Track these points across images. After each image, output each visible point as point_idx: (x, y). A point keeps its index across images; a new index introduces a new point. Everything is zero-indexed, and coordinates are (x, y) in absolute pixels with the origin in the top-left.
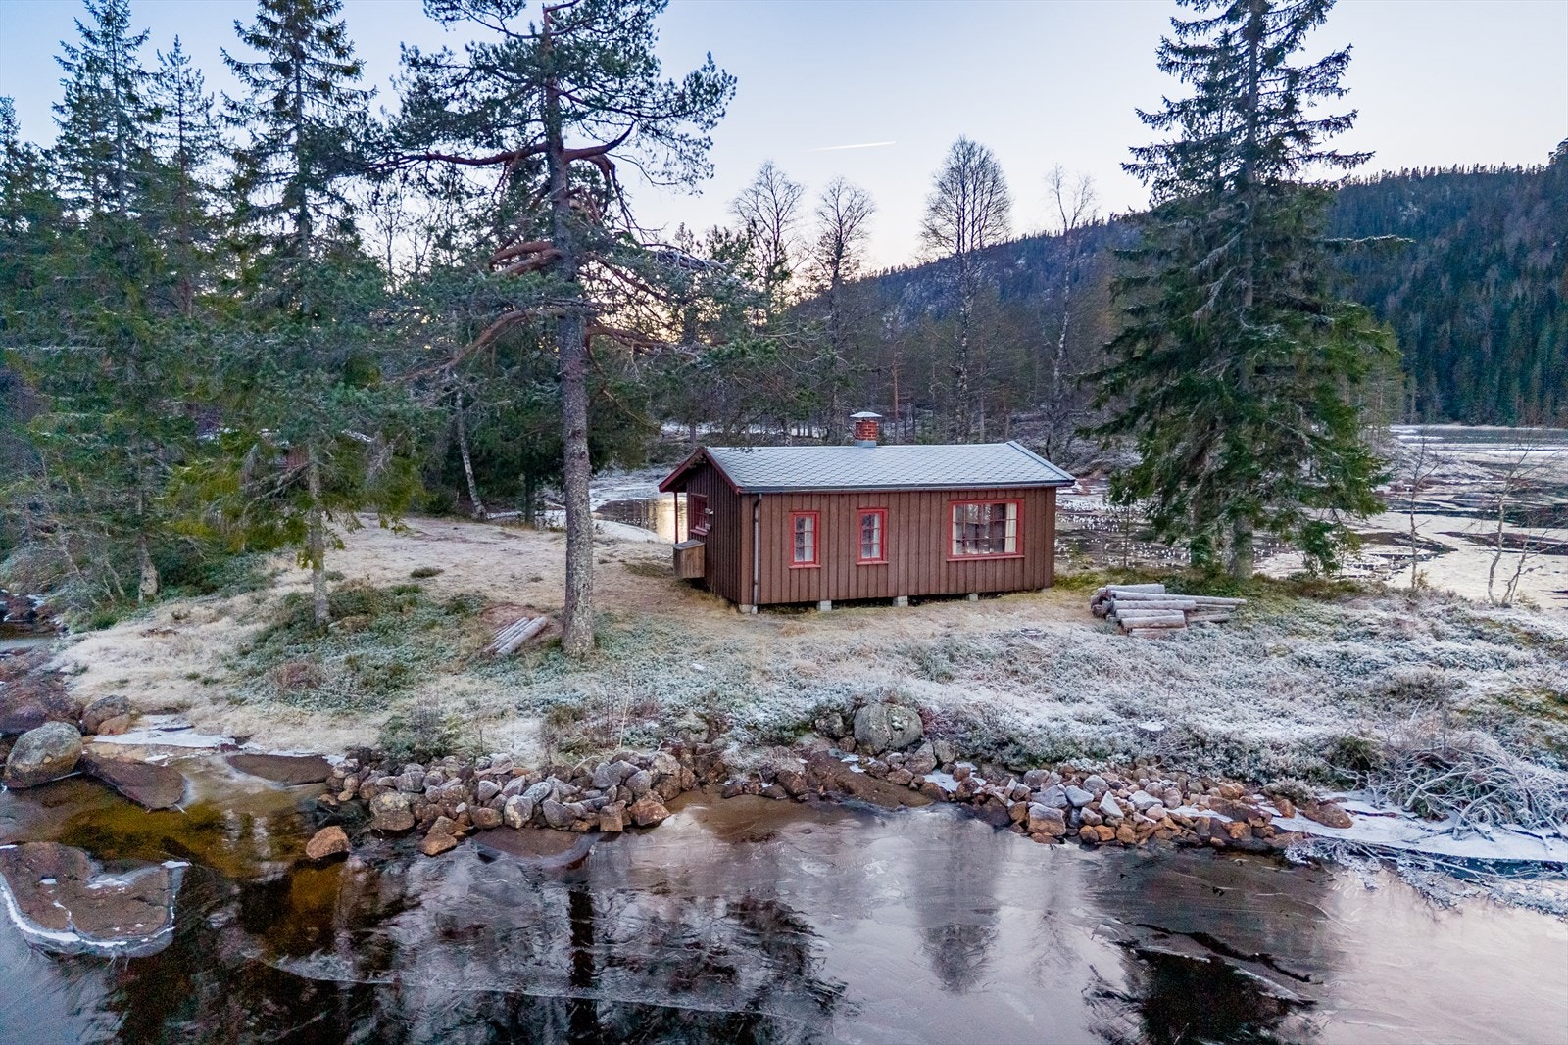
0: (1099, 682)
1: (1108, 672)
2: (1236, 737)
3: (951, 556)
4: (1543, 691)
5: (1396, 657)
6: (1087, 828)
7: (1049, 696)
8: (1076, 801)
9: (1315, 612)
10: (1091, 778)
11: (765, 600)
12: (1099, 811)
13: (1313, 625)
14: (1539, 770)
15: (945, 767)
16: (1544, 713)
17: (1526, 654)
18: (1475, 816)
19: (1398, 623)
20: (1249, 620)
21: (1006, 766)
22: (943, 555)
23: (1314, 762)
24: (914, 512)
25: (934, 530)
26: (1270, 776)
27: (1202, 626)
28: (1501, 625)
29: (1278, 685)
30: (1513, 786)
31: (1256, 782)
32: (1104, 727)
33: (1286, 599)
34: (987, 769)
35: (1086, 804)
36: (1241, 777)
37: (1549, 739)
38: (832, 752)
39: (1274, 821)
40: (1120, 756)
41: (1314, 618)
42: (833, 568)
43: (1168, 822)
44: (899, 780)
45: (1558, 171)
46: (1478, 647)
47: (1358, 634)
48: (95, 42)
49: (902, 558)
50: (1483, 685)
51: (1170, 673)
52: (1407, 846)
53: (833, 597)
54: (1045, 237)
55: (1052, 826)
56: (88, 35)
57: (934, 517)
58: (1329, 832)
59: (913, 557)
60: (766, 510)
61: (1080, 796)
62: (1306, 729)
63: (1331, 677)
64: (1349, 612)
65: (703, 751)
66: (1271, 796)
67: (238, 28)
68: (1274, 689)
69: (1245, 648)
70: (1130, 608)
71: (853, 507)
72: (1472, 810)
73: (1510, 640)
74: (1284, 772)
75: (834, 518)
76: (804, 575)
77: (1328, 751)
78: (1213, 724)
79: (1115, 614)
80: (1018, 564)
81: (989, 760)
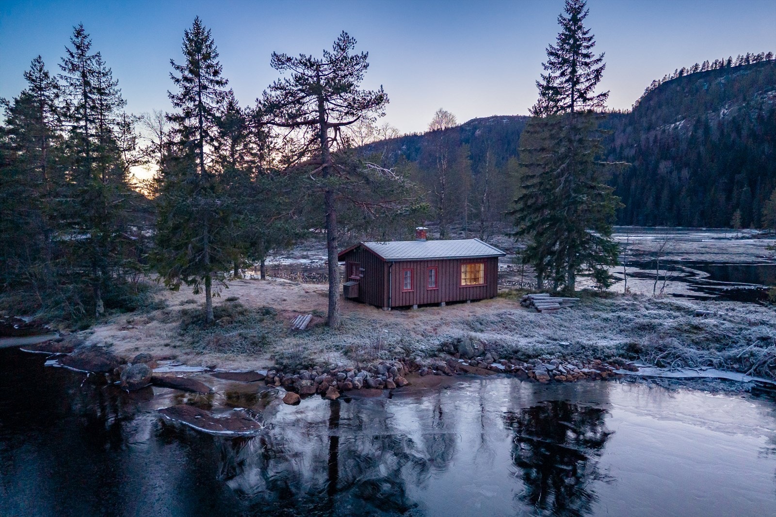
0: (537, 329)
1: (539, 326)
2: (594, 345)
3: (461, 286)
4: (689, 325)
5: (636, 316)
6: (557, 377)
7: (522, 336)
8: (550, 369)
9: (603, 302)
10: (552, 361)
11: (393, 306)
12: (559, 371)
13: (603, 307)
14: (692, 350)
15: (497, 361)
16: (690, 332)
17: (677, 314)
18: (676, 365)
19: (633, 305)
20: (580, 306)
21: (519, 359)
22: (458, 286)
23: (621, 352)
24: (448, 268)
25: (455, 275)
26: (609, 357)
27: (565, 309)
28: (667, 304)
29: (599, 328)
30: (686, 355)
31: (604, 360)
32: (547, 345)
33: (591, 298)
34: (513, 361)
35: (554, 369)
36: (599, 358)
37: (693, 340)
38: (453, 359)
39: (614, 371)
40: (558, 353)
41: (603, 304)
42: (418, 292)
43: (582, 374)
44: (483, 367)
45: (636, 113)
46: (661, 312)
47: (620, 309)
48: (73, 57)
49: (443, 287)
50: (669, 323)
51: (561, 326)
52: (658, 376)
53: (418, 303)
54: (415, 135)
55: (545, 377)
56: (71, 54)
57: (455, 270)
58: (633, 373)
59: (448, 286)
60: (394, 268)
61: (551, 367)
62: (615, 341)
63: (616, 325)
64: (615, 302)
65: (407, 360)
66: (610, 363)
67: (172, 63)
68: (598, 330)
69: (583, 316)
70: (539, 303)
71: (426, 266)
72: (675, 363)
73: (671, 309)
74: (613, 356)
75: (419, 271)
76: (408, 294)
77: (625, 348)
78: (585, 341)
79: (534, 305)
80: (485, 288)
81: (512, 358)
